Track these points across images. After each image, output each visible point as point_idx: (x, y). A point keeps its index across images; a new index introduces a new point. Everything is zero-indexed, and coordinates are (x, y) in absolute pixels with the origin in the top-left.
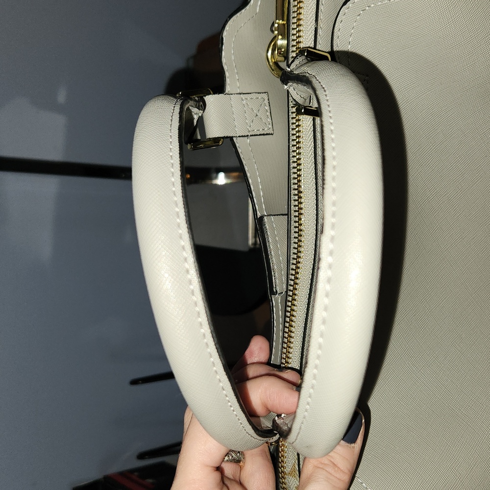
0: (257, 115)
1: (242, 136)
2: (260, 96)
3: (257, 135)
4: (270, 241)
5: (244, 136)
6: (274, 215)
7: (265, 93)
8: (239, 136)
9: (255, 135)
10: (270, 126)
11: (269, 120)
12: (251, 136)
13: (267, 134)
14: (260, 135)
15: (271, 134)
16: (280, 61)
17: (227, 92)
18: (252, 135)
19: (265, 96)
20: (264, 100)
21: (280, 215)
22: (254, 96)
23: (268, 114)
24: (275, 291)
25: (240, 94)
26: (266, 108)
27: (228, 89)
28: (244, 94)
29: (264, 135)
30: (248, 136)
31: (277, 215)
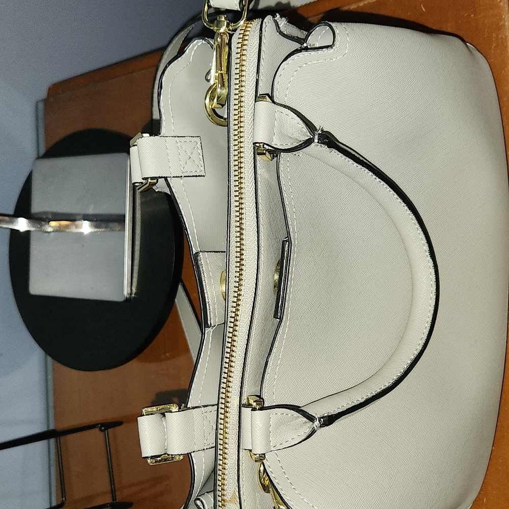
0: (190, 158)
1: (176, 177)
2: (193, 139)
3: (190, 176)
4: (205, 276)
5: (178, 177)
6: (208, 252)
7: (198, 137)
8: (174, 177)
9: (188, 176)
10: (202, 169)
11: (202, 163)
12: (184, 177)
13: (199, 176)
14: (193, 176)
15: (203, 176)
16: (218, 108)
17: (162, 134)
18: (186, 176)
19: (198, 139)
20: (197, 144)
21: (212, 252)
22: (188, 139)
23: (201, 157)
24: (209, 323)
25: (175, 137)
26: (199, 151)
27: (163, 131)
28: (178, 137)
29: (196, 176)
30: (181, 177)
31: (210, 252)
